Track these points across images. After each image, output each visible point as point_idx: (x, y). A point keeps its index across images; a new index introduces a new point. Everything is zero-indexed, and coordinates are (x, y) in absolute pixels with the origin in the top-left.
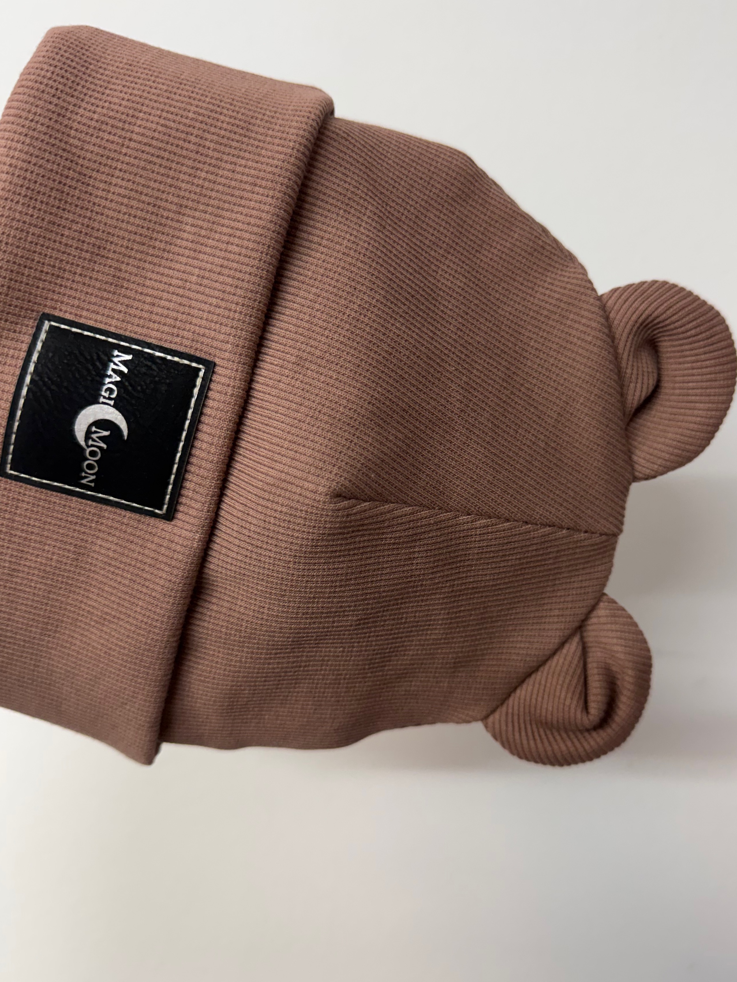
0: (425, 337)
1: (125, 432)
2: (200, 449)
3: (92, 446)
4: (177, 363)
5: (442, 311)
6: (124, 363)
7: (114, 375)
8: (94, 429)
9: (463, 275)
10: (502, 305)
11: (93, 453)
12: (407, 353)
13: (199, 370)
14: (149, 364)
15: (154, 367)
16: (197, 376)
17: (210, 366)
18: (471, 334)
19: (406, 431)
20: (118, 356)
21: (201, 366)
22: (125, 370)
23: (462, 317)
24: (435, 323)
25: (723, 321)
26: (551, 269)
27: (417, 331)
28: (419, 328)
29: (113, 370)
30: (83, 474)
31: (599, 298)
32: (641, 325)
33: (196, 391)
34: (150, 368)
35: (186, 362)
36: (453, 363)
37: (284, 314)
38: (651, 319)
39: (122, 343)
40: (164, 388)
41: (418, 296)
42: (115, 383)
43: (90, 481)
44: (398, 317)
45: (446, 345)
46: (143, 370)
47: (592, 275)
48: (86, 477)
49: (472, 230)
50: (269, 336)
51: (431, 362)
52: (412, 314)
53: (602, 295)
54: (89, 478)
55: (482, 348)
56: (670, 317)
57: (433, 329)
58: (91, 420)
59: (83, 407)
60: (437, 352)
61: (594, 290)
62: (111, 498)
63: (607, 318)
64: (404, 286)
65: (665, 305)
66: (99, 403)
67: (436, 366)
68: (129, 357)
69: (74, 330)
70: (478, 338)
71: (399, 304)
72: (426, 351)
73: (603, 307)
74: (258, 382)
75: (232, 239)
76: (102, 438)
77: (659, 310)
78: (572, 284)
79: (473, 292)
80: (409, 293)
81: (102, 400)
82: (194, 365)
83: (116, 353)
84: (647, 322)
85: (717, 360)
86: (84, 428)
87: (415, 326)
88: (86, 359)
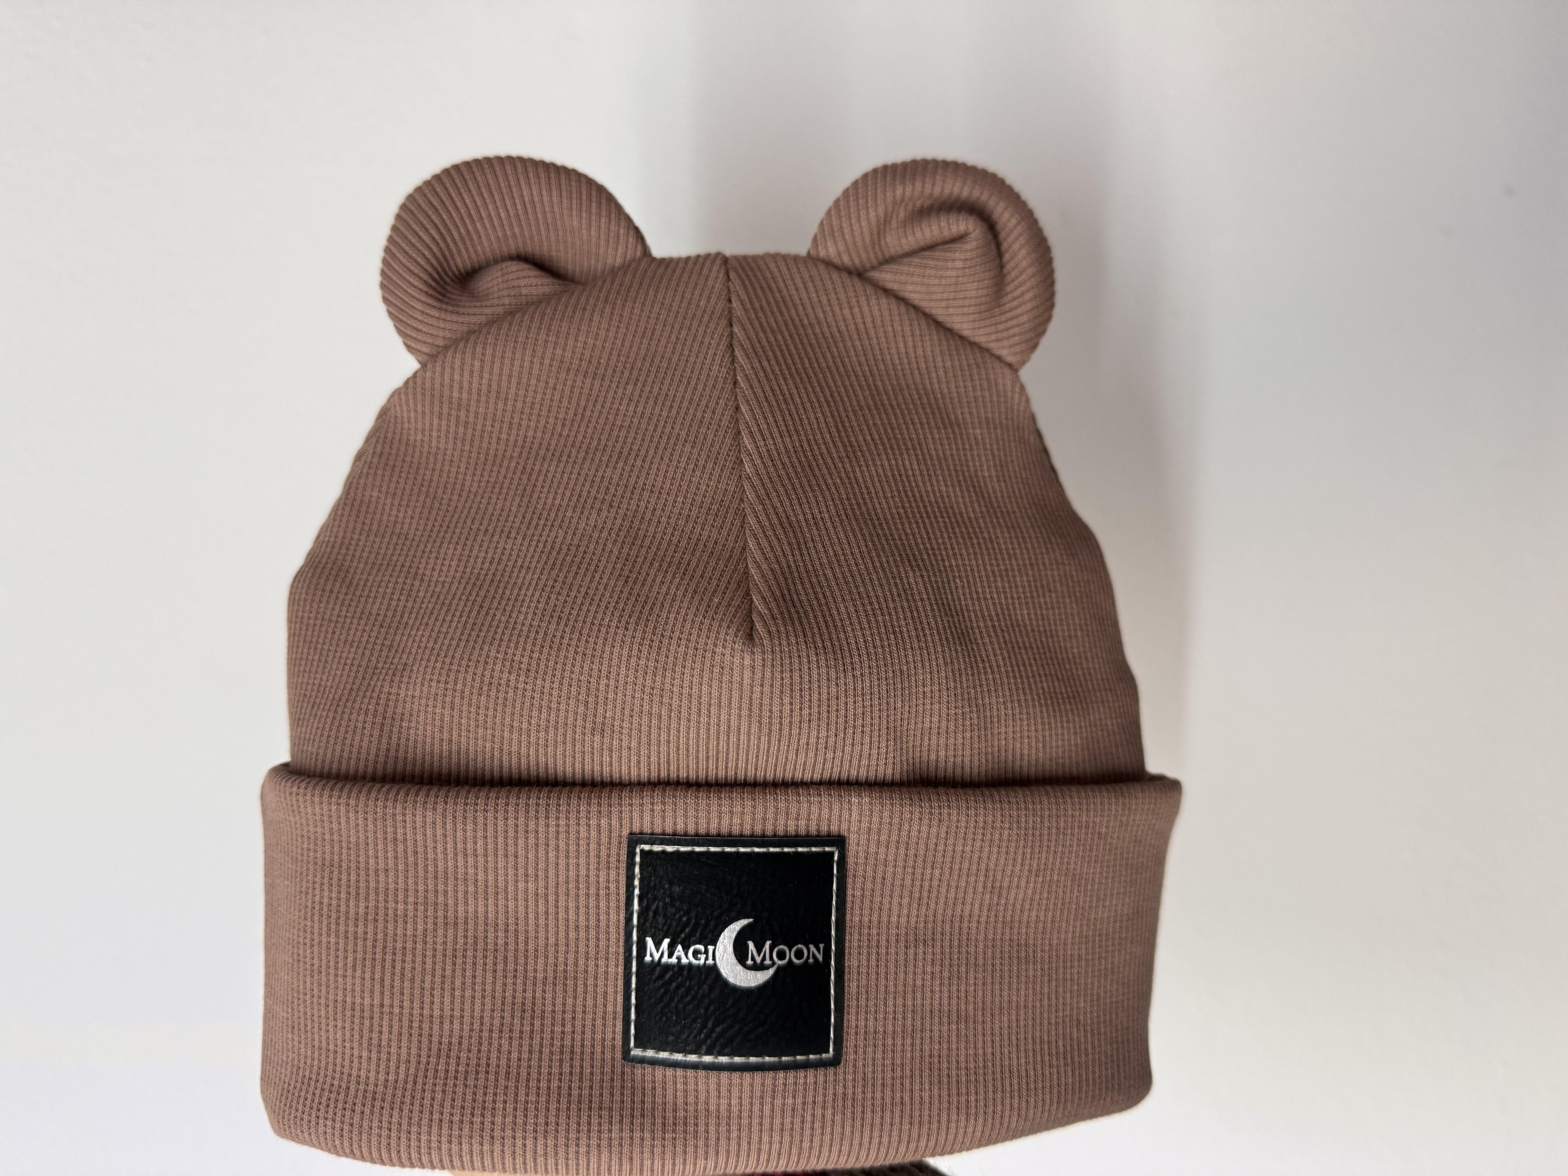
0: (528, 578)
1: (744, 922)
2: (741, 825)
3: (771, 958)
4: (641, 880)
5: (491, 563)
6: (658, 945)
7: (676, 954)
8: (749, 962)
9: (440, 547)
10: (466, 488)
11: (781, 956)
12: (553, 596)
13: (642, 851)
14: (651, 914)
15: (654, 907)
16: (650, 852)
17: (634, 840)
18: (511, 519)
19: (652, 572)
20: (651, 955)
21: (638, 850)
22: (667, 941)
23: (493, 536)
24: (508, 569)
25: (411, 198)
26: (405, 437)
27: (523, 592)
28: (520, 589)
29: (670, 955)
30: (811, 960)
31: (424, 366)
32: (442, 301)
33: (670, 849)
34: (656, 913)
35: (637, 870)
36: (553, 534)
37: (547, 764)
38: (431, 292)
39: (635, 953)
40: (677, 889)
41: (479, 599)
42: (686, 949)
43: (818, 950)
44: (512, 621)
45: (532, 549)
46: (661, 920)
47: (398, 382)
48: (814, 956)
49: (382, 551)
50: (578, 776)
51: (559, 562)
52: (504, 603)
53: (420, 362)
54: (814, 952)
55: (526, 500)
56: (422, 267)
57: (516, 570)
58: (739, 967)
59: (726, 983)
60: (544, 557)
61: (415, 375)
62: (833, 918)
63: (446, 348)
64: (471, 621)
65: (408, 277)
66: (715, 964)
67: (561, 557)
68: (649, 941)
69: (633, 1016)
70: (514, 509)
71: (495, 623)
72: (546, 572)
73: (433, 357)
74: (639, 775)
75: (470, 852)
76: (759, 950)
77: (416, 283)
78: (416, 405)
79: (458, 530)
80: (479, 613)
81: (710, 961)
82: (638, 859)
83: (648, 958)
84: (437, 295)
85: (462, 191)
86: (751, 974)
87: (518, 595)
88: (665, 993)
